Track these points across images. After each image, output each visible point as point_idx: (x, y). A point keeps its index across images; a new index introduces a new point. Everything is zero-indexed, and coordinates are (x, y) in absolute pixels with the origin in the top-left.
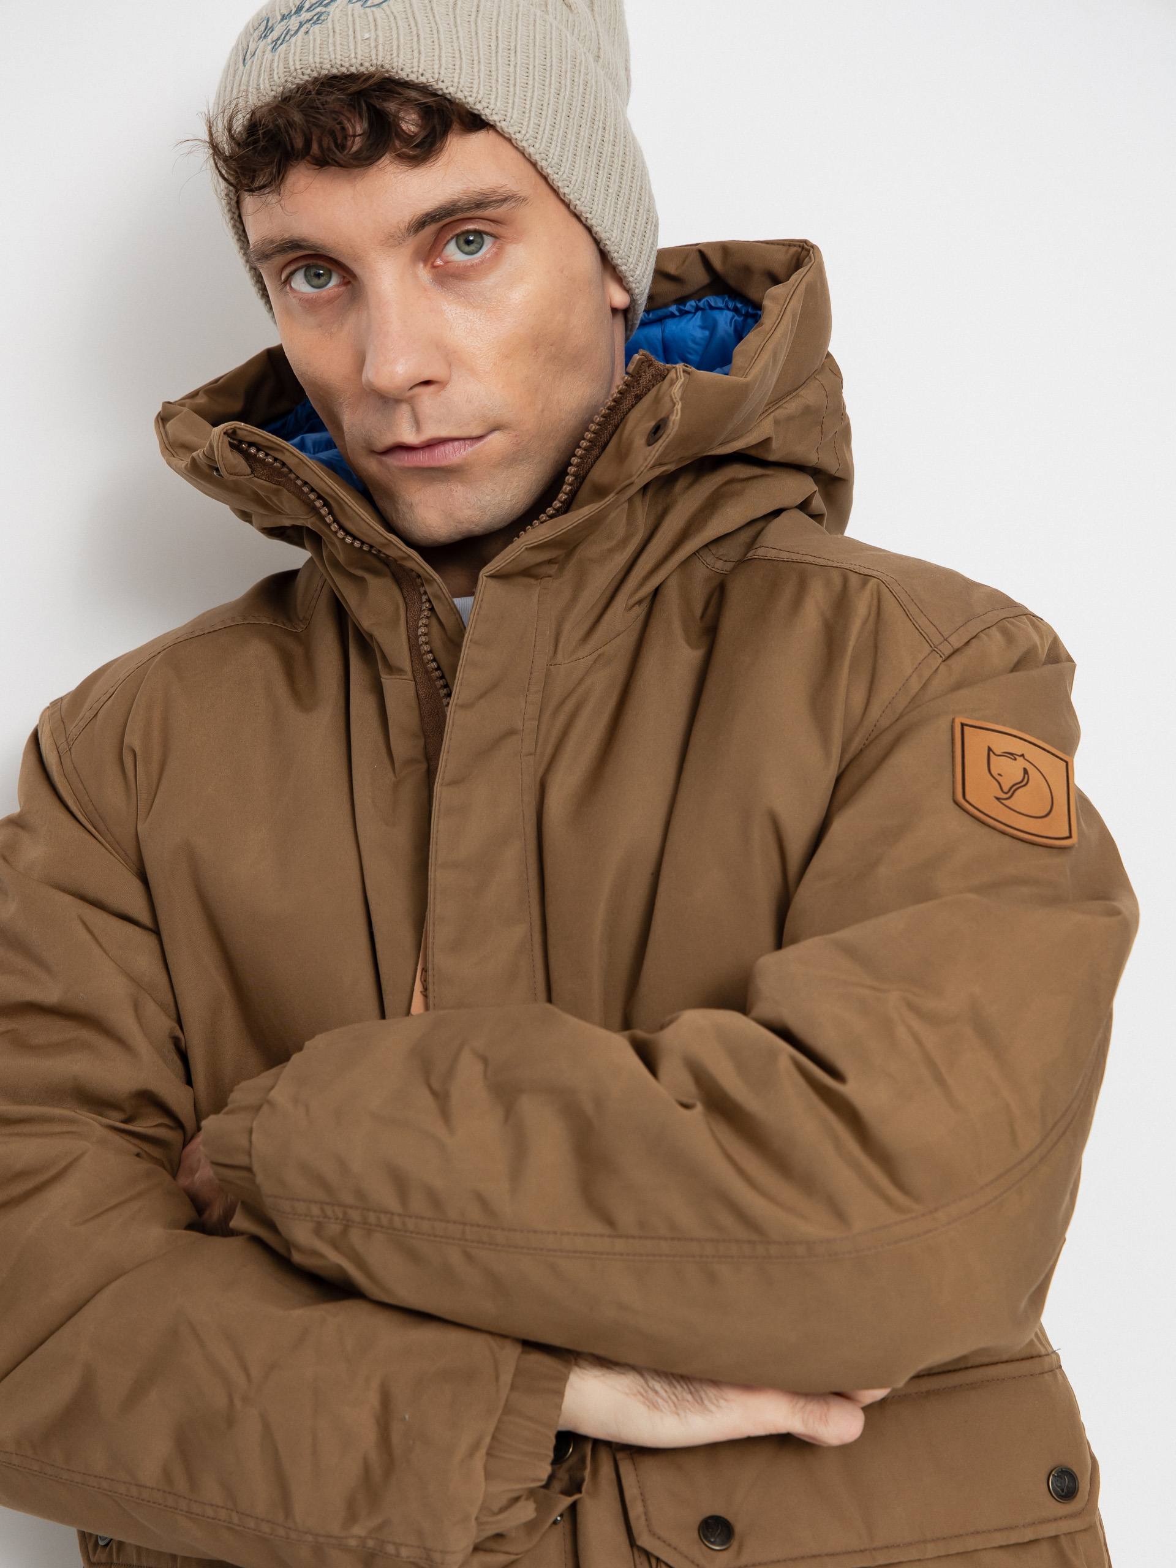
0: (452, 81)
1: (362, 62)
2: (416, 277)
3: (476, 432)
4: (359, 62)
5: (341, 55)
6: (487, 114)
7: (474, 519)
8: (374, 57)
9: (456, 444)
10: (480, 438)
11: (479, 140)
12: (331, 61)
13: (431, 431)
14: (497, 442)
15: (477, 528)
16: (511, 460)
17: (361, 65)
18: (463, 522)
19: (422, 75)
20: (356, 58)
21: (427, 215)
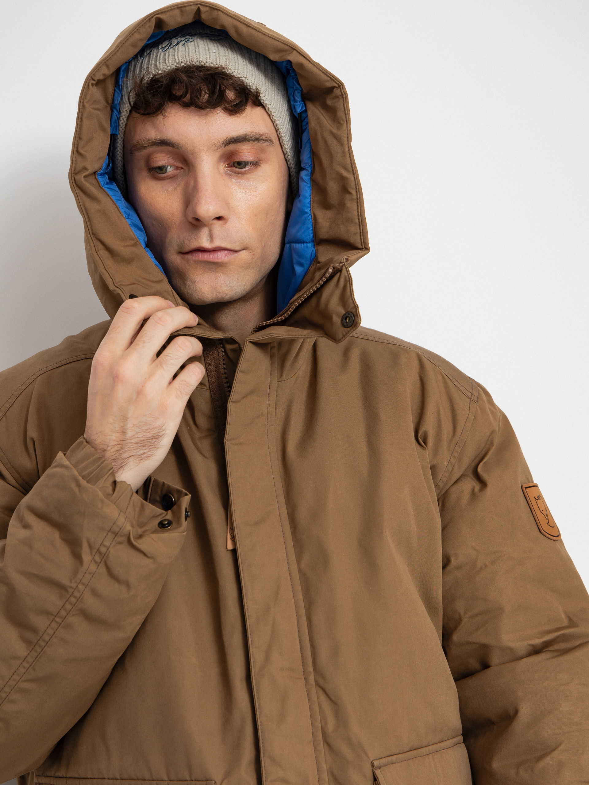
0: (252, 81)
1: (212, 62)
2: (218, 168)
3: (237, 248)
4: (211, 61)
5: (202, 57)
6: (264, 100)
7: (226, 292)
8: (218, 61)
9: (226, 252)
10: (237, 251)
11: (259, 111)
12: (197, 58)
13: (218, 243)
14: (244, 255)
15: (226, 297)
16: (247, 266)
17: (212, 63)
18: (221, 293)
19: (239, 74)
20: (210, 59)
21: (233, 138)
